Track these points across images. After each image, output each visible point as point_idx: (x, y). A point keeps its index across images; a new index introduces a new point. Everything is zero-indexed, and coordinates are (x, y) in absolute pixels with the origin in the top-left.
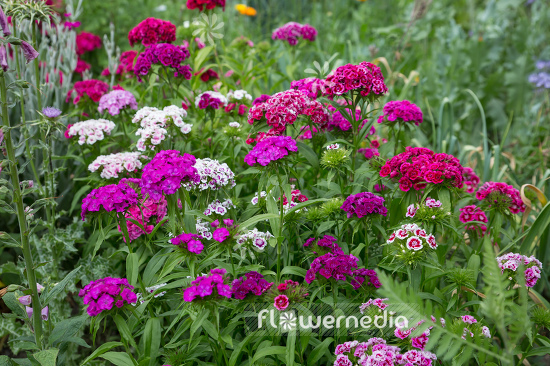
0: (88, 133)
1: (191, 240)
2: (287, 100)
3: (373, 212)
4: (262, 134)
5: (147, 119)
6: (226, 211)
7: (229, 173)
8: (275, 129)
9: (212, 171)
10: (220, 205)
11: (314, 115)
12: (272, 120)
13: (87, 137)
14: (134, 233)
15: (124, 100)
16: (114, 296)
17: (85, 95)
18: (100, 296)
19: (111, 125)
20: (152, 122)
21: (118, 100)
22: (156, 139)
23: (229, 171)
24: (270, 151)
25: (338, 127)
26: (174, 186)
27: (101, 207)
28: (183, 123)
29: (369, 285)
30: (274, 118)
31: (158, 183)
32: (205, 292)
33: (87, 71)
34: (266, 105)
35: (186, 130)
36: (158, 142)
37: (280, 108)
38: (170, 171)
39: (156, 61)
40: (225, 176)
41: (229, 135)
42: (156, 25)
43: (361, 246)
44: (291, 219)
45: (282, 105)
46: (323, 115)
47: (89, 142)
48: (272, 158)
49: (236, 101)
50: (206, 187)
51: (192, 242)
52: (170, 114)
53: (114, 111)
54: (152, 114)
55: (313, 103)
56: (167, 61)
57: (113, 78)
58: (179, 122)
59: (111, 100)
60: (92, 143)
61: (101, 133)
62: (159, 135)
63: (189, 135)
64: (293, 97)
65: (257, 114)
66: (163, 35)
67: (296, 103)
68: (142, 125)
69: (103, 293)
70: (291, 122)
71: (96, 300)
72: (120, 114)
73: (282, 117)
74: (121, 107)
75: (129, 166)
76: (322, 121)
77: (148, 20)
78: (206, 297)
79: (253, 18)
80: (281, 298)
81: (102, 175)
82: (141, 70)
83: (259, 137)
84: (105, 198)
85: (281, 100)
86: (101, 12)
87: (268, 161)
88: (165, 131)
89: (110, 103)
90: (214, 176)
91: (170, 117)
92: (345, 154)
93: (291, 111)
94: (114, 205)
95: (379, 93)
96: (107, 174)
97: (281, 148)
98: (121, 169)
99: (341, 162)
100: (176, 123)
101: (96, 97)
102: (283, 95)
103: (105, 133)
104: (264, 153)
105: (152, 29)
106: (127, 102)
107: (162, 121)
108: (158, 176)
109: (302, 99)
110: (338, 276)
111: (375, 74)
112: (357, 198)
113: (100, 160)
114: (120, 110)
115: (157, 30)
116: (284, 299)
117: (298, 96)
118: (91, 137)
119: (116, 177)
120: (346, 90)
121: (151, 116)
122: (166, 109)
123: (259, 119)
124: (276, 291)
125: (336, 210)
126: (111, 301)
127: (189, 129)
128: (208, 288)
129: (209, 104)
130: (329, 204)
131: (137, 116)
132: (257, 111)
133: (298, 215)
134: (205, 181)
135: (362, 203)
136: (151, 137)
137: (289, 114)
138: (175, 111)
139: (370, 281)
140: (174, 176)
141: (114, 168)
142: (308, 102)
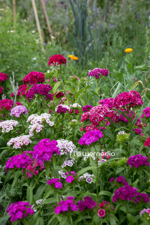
0: (6, 127)
1: (56, 182)
2: (99, 110)
3: (143, 165)
4: (88, 127)
5: (33, 120)
6: (72, 164)
7: (73, 146)
8: (94, 124)
9: (65, 146)
10: (69, 162)
11: (112, 117)
12: (93, 120)
13: (6, 129)
14: (29, 175)
15: (22, 110)
16: (23, 212)
17: (3, 107)
18: (16, 211)
19: (16, 123)
20: (36, 122)
21: (19, 110)
22: (38, 130)
23: (73, 145)
24: (90, 138)
25: (123, 120)
26: (49, 157)
27: (14, 166)
28: (50, 122)
29: (143, 201)
30: (93, 119)
31: (41, 156)
32: (65, 209)
33: (4, 95)
34: (89, 113)
35: (51, 124)
36: (39, 131)
37: (96, 114)
38: (46, 150)
39: (36, 93)
40: (71, 148)
41: (72, 126)
42: (36, 75)
43: (137, 181)
44: (103, 167)
45: (97, 113)
46: (116, 117)
47: (7, 131)
48: (92, 141)
49: (74, 108)
50: (63, 154)
51: (57, 183)
52: (44, 117)
53: (18, 115)
54: (36, 118)
55: (111, 111)
56: (42, 92)
57: (16, 97)
58: (48, 121)
59: (16, 110)
60: (8, 132)
61: (12, 127)
62: (39, 128)
63: (53, 127)
64: (102, 109)
65: (85, 117)
66: (39, 79)
67: (103, 112)
68: (31, 123)
69: (18, 210)
70: (101, 121)
71: (15, 214)
72: (20, 117)
73: (97, 119)
74: (20, 113)
75: (26, 142)
76: (116, 120)
77: (32, 73)
78: (66, 212)
79: (77, 61)
80: (101, 211)
81: (13, 147)
82: (30, 97)
83: (87, 128)
84: (16, 162)
85: (96, 110)
86: (7, 63)
87: (90, 143)
88: (42, 126)
89: (16, 112)
90: (66, 148)
91: (44, 119)
92: (127, 136)
93: (101, 116)
94: (21, 165)
95: (140, 105)
96: (16, 147)
97: (96, 136)
98: (22, 144)
99: (125, 140)
100: (47, 122)
101: (9, 108)
102: (97, 108)
103: (14, 127)
104: (88, 139)
105: (34, 77)
106: (23, 111)
107: (41, 121)
108: (41, 152)
109: (106, 109)
110: (128, 199)
111: (137, 96)
112: (134, 158)
113: (12, 140)
114: (20, 115)
115: (36, 77)
116: (103, 211)
117: (104, 108)
118: (7, 129)
119: (20, 148)
120: (124, 104)
121: (35, 119)
122: (42, 115)
123: (86, 119)
124: (99, 207)
125: (124, 163)
126: (22, 214)
127: (53, 124)
128: (66, 207)
129: (62, 111)
130: (121, 161)
131: (29, 119)
132: (85, 116)
133: (106, 165)
134: (62, 151)
135: (137, 161)
136: (36, 129)
137: (100, 117)
138: (46, 116)
139: (143, 199)
140: (48, 152)
141: (19, 144)
142: (109, 111)
